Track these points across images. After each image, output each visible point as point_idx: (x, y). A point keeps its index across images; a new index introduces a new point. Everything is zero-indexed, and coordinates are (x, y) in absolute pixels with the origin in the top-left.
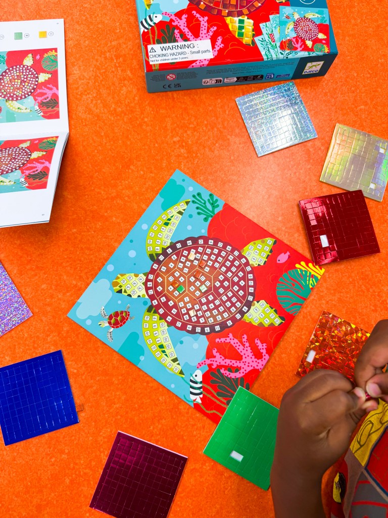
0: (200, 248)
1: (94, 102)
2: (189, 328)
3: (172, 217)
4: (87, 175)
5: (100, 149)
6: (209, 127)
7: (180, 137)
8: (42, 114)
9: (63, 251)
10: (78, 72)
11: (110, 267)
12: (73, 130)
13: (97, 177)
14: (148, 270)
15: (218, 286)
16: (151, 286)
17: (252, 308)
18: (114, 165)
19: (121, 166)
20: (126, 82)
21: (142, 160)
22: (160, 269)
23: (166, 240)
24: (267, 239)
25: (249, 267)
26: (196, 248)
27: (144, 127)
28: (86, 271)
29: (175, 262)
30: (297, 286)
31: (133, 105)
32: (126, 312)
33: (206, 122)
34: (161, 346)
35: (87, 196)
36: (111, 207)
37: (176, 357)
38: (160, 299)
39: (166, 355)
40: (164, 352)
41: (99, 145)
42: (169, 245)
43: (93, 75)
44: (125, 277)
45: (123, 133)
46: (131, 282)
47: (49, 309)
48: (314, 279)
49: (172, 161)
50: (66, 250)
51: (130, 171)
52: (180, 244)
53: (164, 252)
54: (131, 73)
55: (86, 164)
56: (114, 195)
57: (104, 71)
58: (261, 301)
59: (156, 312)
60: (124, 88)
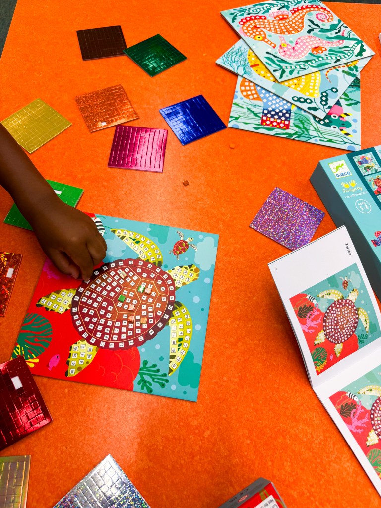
0: (140, 332)
1: (309, 436)
2: (121, 264)
3: (179, 349)
4: (272, 352)
5: (275, 386)
6: (178, 466)
7: (204, 437)
8: (347, 395)
9: (254, 279)
10: (346, 466)
11: (208, 281)
12: (311, 393)
13: (263, 355)
14: (176, 293)
15: (110, 306)
16: (168, 281)
17: (71, 302)
18: (254, 374)
19: (247, 376)
20: (291, 480)
21: (231, 392)
22: (167, 298)
23: (174, 325)
24: (76, 374)
25: (85, 337)
26: (143, 330)
27: (246, 431)
28: (228, 270)
29: (157, 309)
30: (32, 341)
31: (270, 453)
32: (178, 254)
33: (184, 471)
34: (138, 242)
35: (262, 332)
36: (236, 331)
37: (123, 240)
38: (156, 275)
39: (131, 238)
40: (134, 240)
41: (278, 388)
42: (169, 322)
43: (329, 470)
44: (192, 279)
45: (263, 413)
46: (185, 277)
47: (241, 234)
48: (17, 354)
49: (201, 405)
50: (252, 280)
51: (237, 375)
52: (160, 327)
53: (170, 313)
54: (292, 496)
55: (279, 363)
56: (239, 344)
57: (321, 482)
58: (64, 311)
59: (154, 264)
60: (289, 470)
